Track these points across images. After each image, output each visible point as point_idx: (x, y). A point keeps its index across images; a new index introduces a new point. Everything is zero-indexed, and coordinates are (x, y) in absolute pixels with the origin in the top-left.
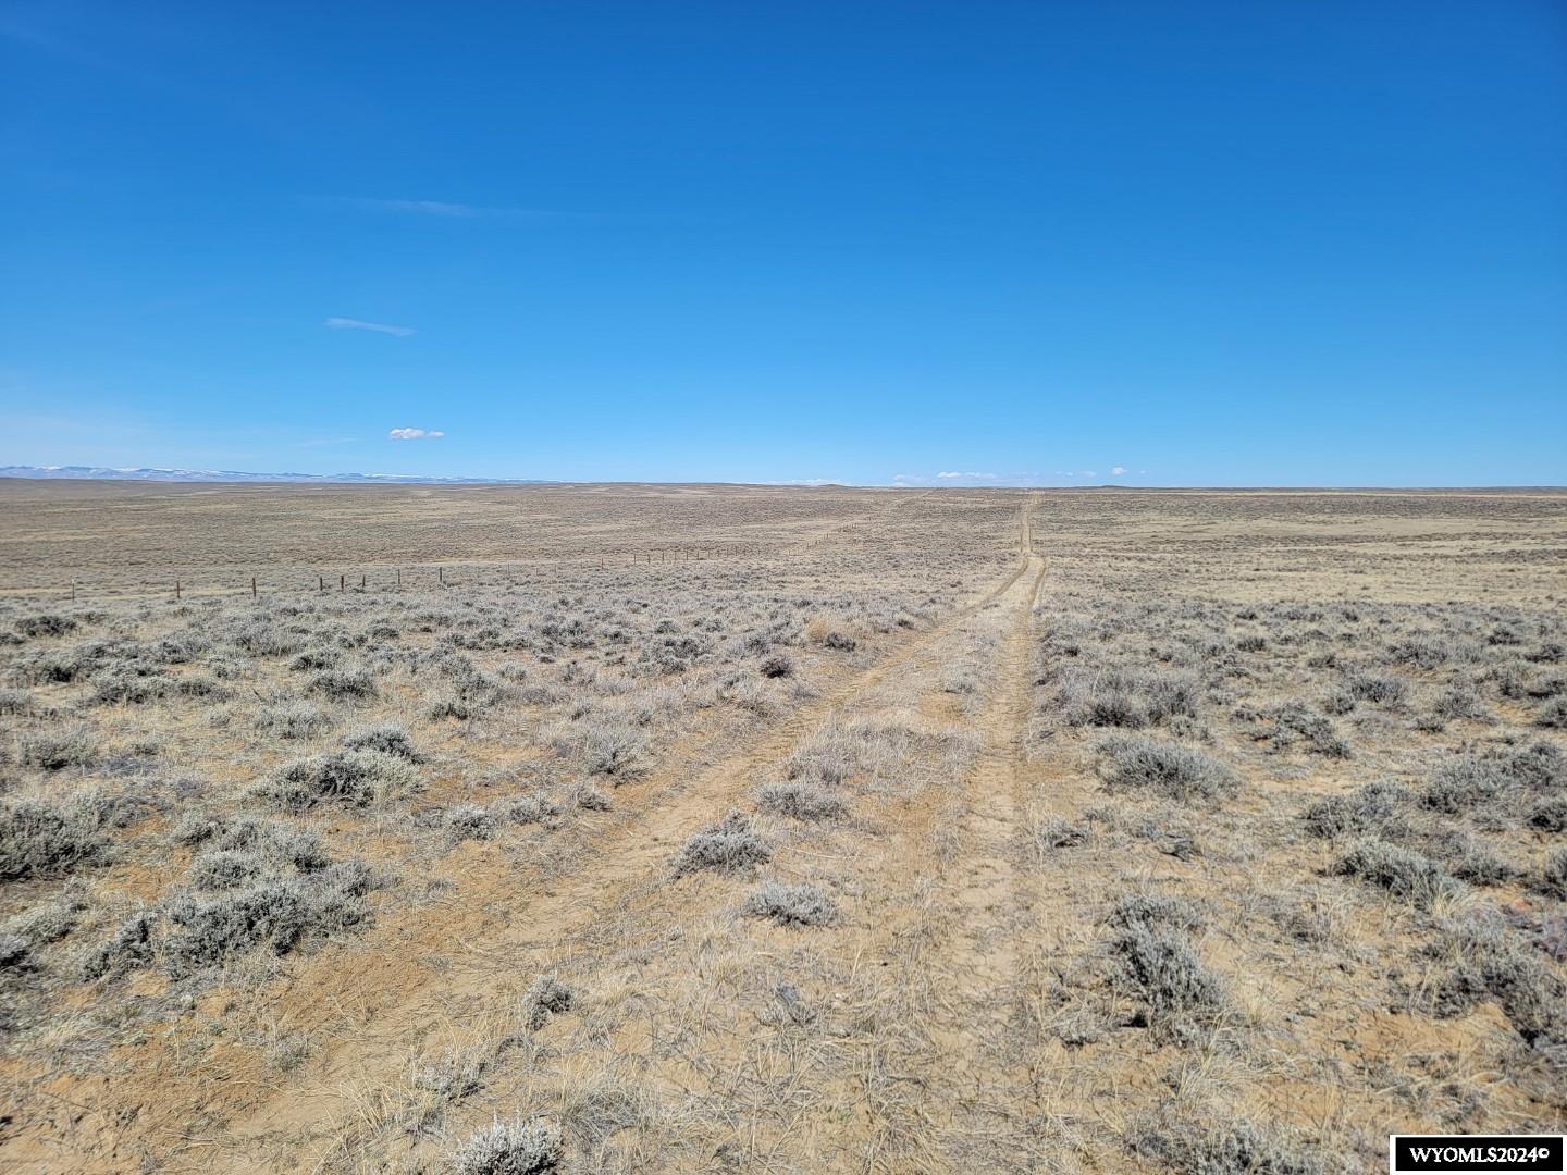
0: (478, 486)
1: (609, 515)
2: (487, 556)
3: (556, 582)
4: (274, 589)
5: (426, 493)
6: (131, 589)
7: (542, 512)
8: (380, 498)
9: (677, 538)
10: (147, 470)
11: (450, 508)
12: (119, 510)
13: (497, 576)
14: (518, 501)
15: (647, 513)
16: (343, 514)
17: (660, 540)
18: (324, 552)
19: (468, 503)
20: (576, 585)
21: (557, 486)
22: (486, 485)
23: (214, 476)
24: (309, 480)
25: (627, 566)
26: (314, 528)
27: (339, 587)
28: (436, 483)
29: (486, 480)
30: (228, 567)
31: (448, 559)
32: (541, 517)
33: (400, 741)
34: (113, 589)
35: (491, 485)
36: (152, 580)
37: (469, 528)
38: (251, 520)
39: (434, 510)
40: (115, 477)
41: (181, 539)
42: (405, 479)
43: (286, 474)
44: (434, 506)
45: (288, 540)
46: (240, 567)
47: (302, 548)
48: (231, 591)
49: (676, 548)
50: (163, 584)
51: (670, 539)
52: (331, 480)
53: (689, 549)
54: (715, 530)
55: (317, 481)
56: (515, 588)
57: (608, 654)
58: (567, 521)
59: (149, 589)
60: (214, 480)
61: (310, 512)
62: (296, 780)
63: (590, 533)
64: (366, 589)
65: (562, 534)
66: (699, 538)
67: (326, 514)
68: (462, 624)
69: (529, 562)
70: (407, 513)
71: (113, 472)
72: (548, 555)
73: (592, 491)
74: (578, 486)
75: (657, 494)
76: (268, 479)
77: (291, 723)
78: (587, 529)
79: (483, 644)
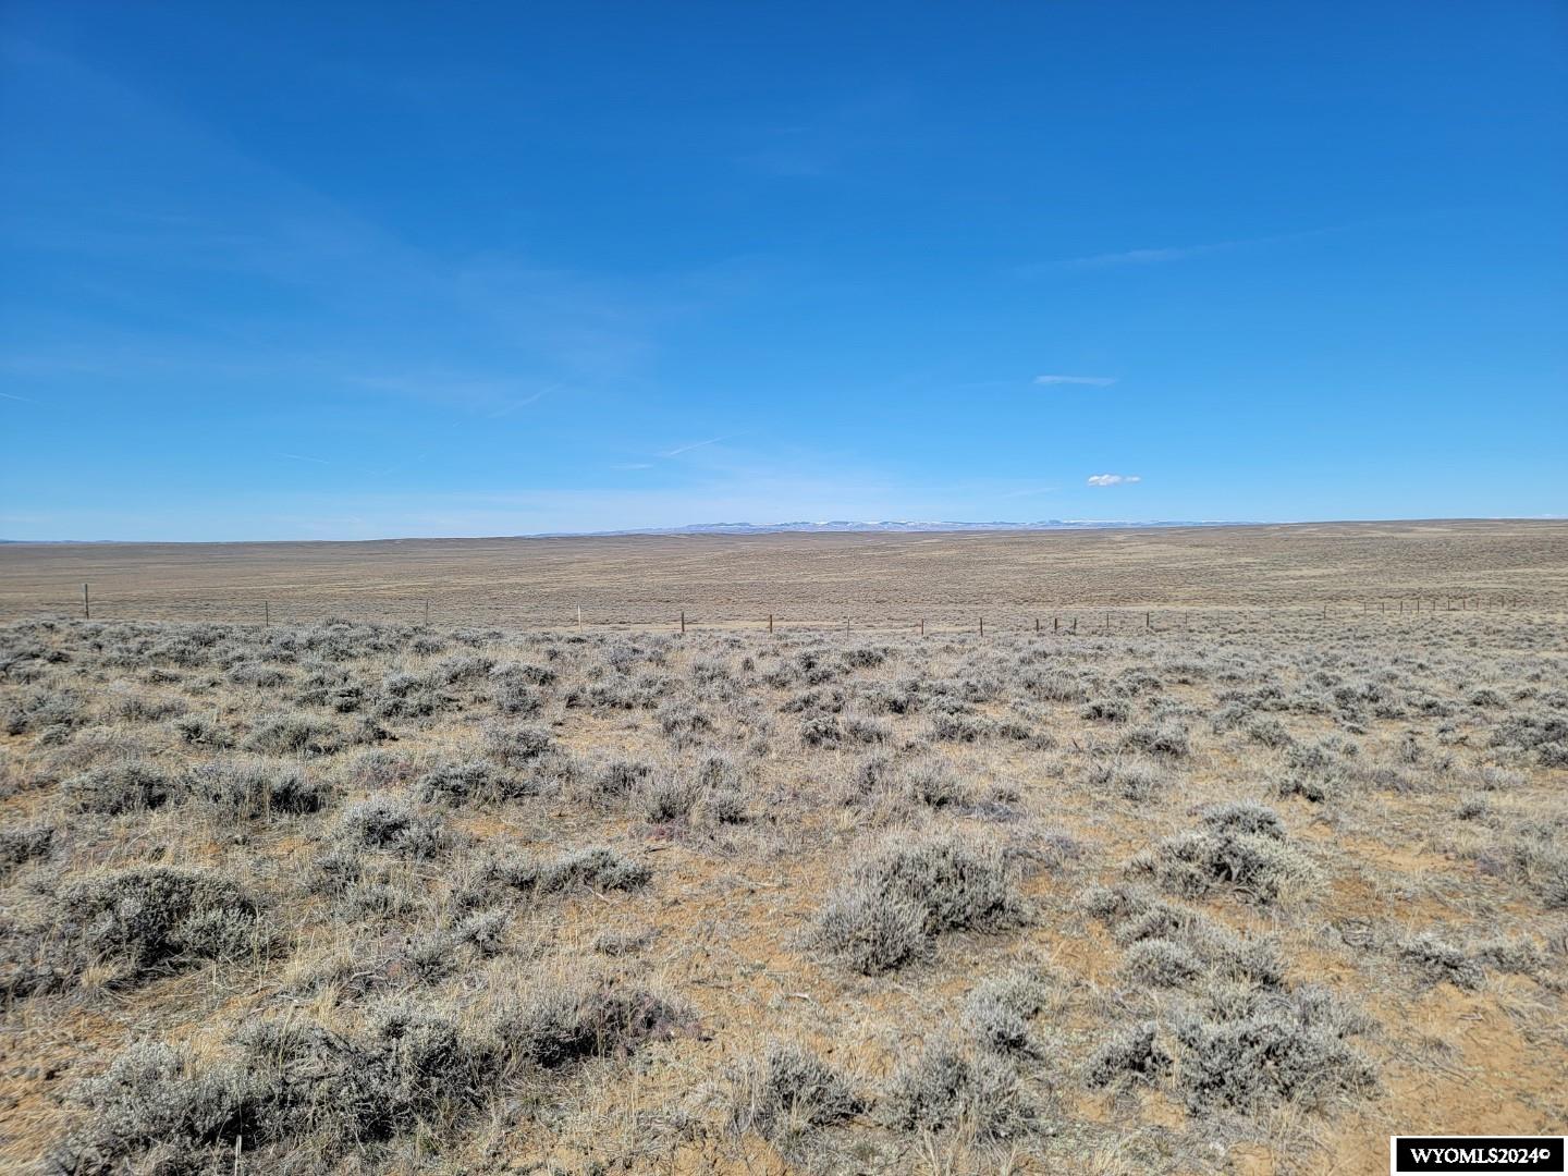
0: (1173, 529)
1: (1325, 557)
2: (1186, 601)
3: (1274, 632)
4: (994, 628)
5: (1120, 538)
6: (882, 624)
7: (1245, 554)
8: (1078, 544)
9: (1415, 584)
10: (886, 523)
11: (1146, 552)
12: (868, 557)
13: (1205, 623)
14: (1217, 544)
15: (1374, 555)
16: (1045, 558)
17: (1391, 586)
18: (1029, 594)
19: (1163, 546)
20: (1300, 635)
21: (1259, 527)
22: (1181, 528)
23: (937, 526)
24: (1014, 527)
25: (1356, 616)
26: (1020, 572)
27: (1053, 629)
28: (1129, 526)
29: (1181, 523)
30: (950, 607)
31: (1145, 603)
32: (1243, 560)
33: (1270, 823)
34: (869, 624)
35: (1188, 528)
36: (895, 617)
37: (1166, 572)
38: (968, 564)
39: (1130, 554)
40: (865, 529)
41: (913, 581)
42: (1100, 524)
43: (994, 523)
44: (1130, 550)
45: (997, 583)
46: (960, 607)
47: (1010, 590)
48: (959, 629)
49: (1415, 595)
50: (905, 620)
51: (1405, 586)
52: (1032, 528)
53: (1433, 597)
54: (1468, 575)
55: (1020, 528)
56: (1231, 637)
57: (1442, 731)
58: (1275, 565)
59: (895, 624)
60: (936, 529)
61: (1015, 557)
62: (1189, 859)
63: (1302, 577)
64: (1077, 631)
65: (1270, 579)
66: (1445, 584)
67: (1031, 559)
68: (1221, 678)
69: (1236, 609)
70: (1104, 558)
71: (863, 525)
72: (1254, 602)
73: (1302, 532)
74: (1284, 528)
75: (1384, 534)
76: (980, 528)
77: (1132, 783)
78: (1298, 573)
79: (1267, 704)
